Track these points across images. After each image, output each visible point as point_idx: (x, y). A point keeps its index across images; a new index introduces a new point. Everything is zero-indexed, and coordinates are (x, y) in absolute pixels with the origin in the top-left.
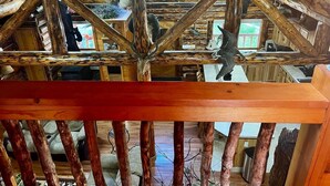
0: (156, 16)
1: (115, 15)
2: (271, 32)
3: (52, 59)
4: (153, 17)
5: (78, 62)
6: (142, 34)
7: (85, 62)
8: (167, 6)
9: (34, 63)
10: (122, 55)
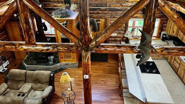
0: (95, 20)
1: (68, 16)
2: (165, 26)
3: (25, 47)
4: (93, 21)
5: (42, 50)
6: (86, 33)
7: (47, 50)
8: (100, 10)
9: (13, 50)
10: (72, 46)
